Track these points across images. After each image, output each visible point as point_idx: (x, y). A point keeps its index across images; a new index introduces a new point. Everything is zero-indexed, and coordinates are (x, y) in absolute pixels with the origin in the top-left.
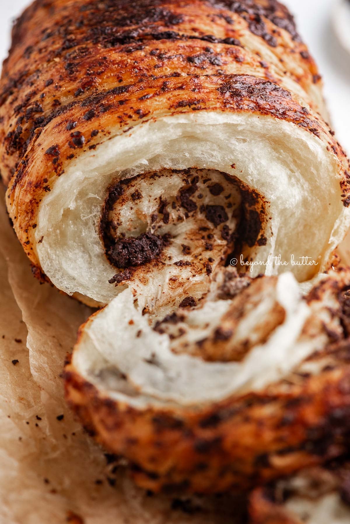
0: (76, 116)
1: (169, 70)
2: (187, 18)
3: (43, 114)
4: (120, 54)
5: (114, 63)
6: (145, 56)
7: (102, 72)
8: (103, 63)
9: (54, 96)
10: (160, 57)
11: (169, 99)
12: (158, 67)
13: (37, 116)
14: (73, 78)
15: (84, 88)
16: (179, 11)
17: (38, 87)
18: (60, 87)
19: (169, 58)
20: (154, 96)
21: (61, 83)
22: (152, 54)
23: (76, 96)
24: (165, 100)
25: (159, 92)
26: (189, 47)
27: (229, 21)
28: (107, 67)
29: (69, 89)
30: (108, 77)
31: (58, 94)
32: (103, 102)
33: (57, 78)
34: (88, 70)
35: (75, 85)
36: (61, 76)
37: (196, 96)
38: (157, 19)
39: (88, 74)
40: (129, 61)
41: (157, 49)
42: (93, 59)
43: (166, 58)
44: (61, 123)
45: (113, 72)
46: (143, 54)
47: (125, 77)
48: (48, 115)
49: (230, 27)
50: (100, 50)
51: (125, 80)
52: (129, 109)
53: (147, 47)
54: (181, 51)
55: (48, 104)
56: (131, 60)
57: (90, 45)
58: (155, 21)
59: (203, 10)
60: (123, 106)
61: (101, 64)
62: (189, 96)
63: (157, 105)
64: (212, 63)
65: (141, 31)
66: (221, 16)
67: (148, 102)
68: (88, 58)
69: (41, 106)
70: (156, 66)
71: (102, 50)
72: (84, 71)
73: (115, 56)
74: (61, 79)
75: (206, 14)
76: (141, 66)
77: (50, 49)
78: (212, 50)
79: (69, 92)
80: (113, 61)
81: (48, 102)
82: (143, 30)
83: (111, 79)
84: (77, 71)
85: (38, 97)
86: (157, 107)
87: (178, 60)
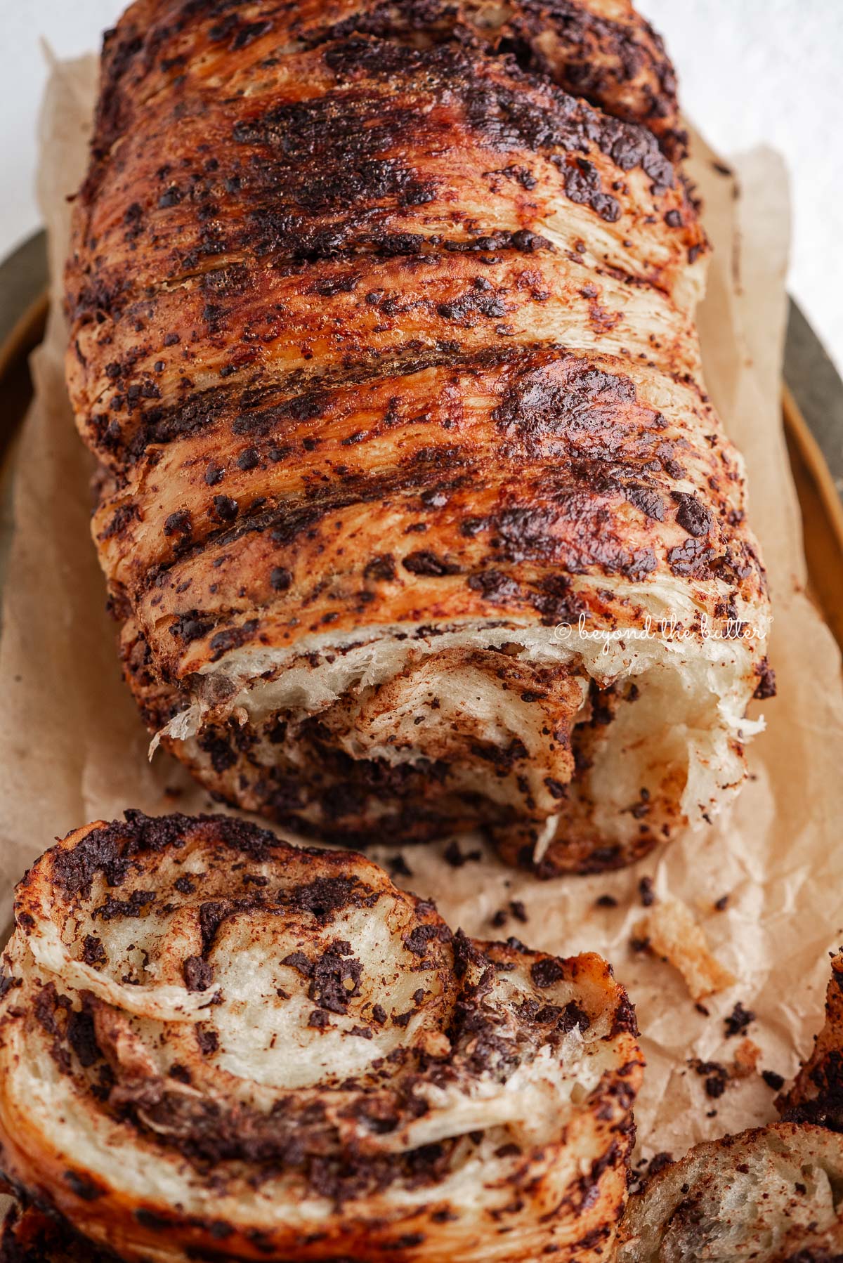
0: (223, 453)
1: (402, 333)
2: (442, 189)
3: (161, 401)
4: (308, 299)
5: (295, 318)
6: (357, 306)
7: (272, 338)
8: (275, 318)
9: (182, 371)
10: (385, 308)
11: (399, 445)
12: (382, 330)
13: (149, 404)
14: (217, 343)
15: (238, 364)
16: (428, 167)
17: (152, 342)
18: (193, 355)
19: (403, 310)
20: (369, 438)
21: (195, 348)
22: (369, 300)
23: (224, 376)
24: (391, 448)
25: (381, 427)
26: (444, 280)
27: (525, 182)
28: (283, 327)
29: (210, 362)
30: (285, 347)
31: (188, 367)
32: (275, 437)
33: (186, 334)
34: (247, 330)
35: (221, 357)
36: (194, 334)
37: (451, 438)
38: (383, 193)
39: (246, 339)
40: (325, 318)
41: (381, 290)
42: (256, 305)
43: (396, 310)
44: (195, 463)
45: (294, 337)
46: (352, 299)
47: (318, 349)
48: (169, 404)
49: (527, 198)
50: (270, 280)
51: (317, 354)
52: (323, 464)
53: (361, 285)
54: (426, 292)
55: (171, 383)
56: (330, 315)
57: (251, 264)
58: (379, 197)
59: (475, 161)
60: (311, 454)
61: (271, 319)
62: (437, 438)
63: (378, 457)
64: (487, 314)
65: (350, 232)
66: (509, 171)
67: (360, 451)
68: (247, 301)
69: (157, 386)
70: (377, 329)
71: (275, 281)
72: (238, 330)
73: (300, 303)
74: (195, 339)
75: (482, 169)
76: (349, 327)
77: (175, 243)
78: (487, 285)
79: (210, 367)
80: (295, 314)
81: (171, 379)
82: (353, 228)
83: (290, 352)
84: (226, 329)
85: (149, 364)
86: (377, 461)
87: (421, 312)
